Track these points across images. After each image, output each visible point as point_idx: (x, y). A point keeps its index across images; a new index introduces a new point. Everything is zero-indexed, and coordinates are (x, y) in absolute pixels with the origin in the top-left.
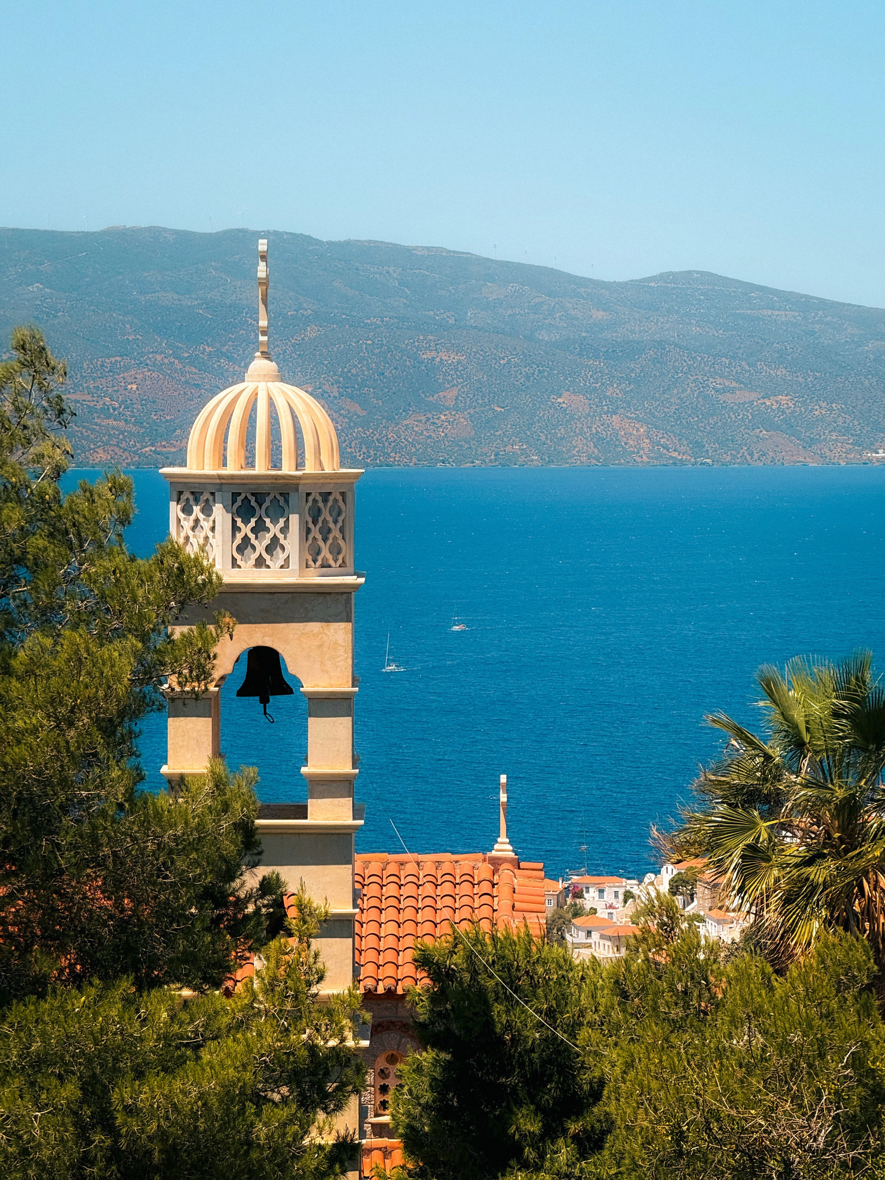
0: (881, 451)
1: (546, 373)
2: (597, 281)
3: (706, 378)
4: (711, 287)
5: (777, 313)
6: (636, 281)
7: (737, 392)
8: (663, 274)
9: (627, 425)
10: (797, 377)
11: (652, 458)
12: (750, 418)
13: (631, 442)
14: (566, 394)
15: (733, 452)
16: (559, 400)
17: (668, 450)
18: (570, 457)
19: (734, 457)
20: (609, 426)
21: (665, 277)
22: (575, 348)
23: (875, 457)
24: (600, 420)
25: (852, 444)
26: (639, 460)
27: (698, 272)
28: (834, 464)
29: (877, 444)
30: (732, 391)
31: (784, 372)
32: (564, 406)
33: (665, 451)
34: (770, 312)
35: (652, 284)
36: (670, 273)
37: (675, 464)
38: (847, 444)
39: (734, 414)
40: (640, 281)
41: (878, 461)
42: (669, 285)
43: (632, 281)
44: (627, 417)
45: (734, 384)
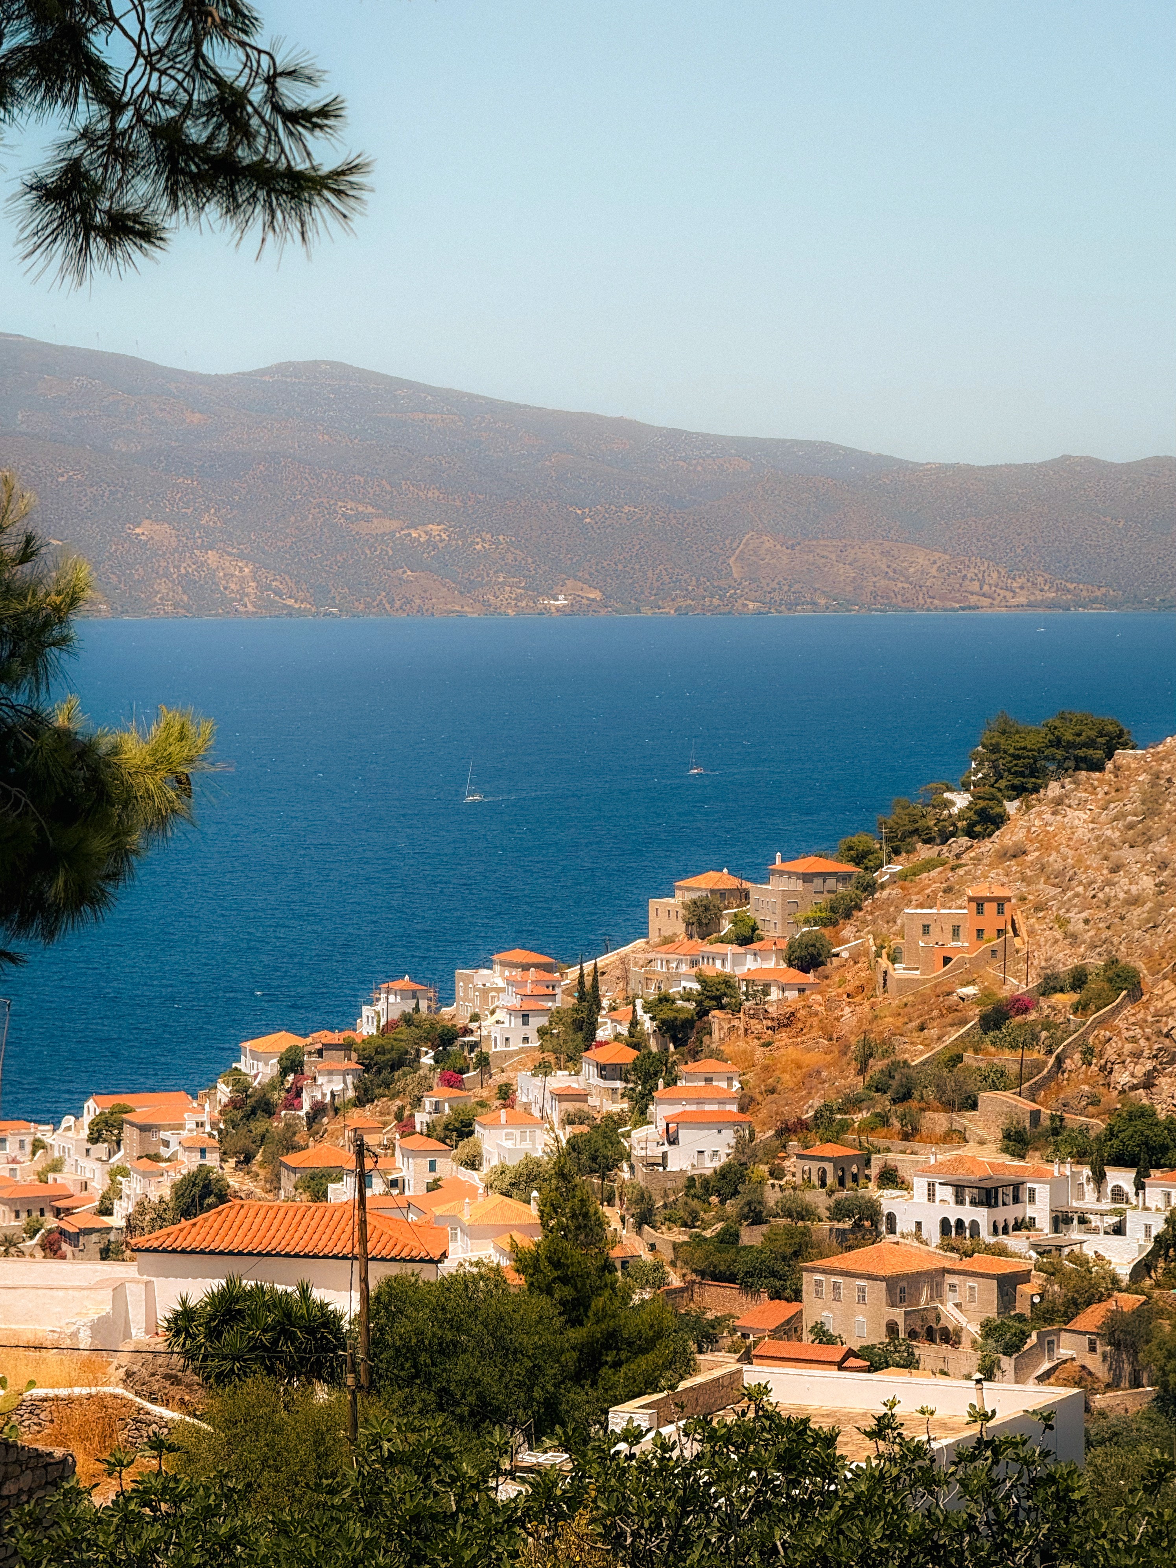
0: (561, 597)
1: (119, 495)
2: (192, 373)
3: (332, 502)
4: (343, 383)
5: (430, 416)
6: (244, 374)
7: (374, 520)
8: (280, 364)
9: (227, 564)
10: (454, 500)
11: (260, 607)
12: (391, 553)
13: (232, 586)
14: (146, 523)
15: (368, 599)
16: (137, 531)
17: (281, 597)
18: (151, 607)
19: (368, 606)
20: (202, 564)
21: (281, 369)
22: (160, 462)
23: (554, 605)
24: (191, 557)
25: (523, 588)
26: (241, 609)
27: (325, 362)
28: (500, 614)
29: (557, 589)
30: (368, 518)
31: (437, 493)
32: (143, 538)
33: (277, 598)
34: (422, 416)
35: (266, 378)
36: (291, 364)
37: (290, 615)
38: (519, 588)
39: (370, 548)
40: (250, 374)
41: (558, 609)
42: (289, 380)
43: (239, 373)
44: (226, 552)
45: (370, 509)
